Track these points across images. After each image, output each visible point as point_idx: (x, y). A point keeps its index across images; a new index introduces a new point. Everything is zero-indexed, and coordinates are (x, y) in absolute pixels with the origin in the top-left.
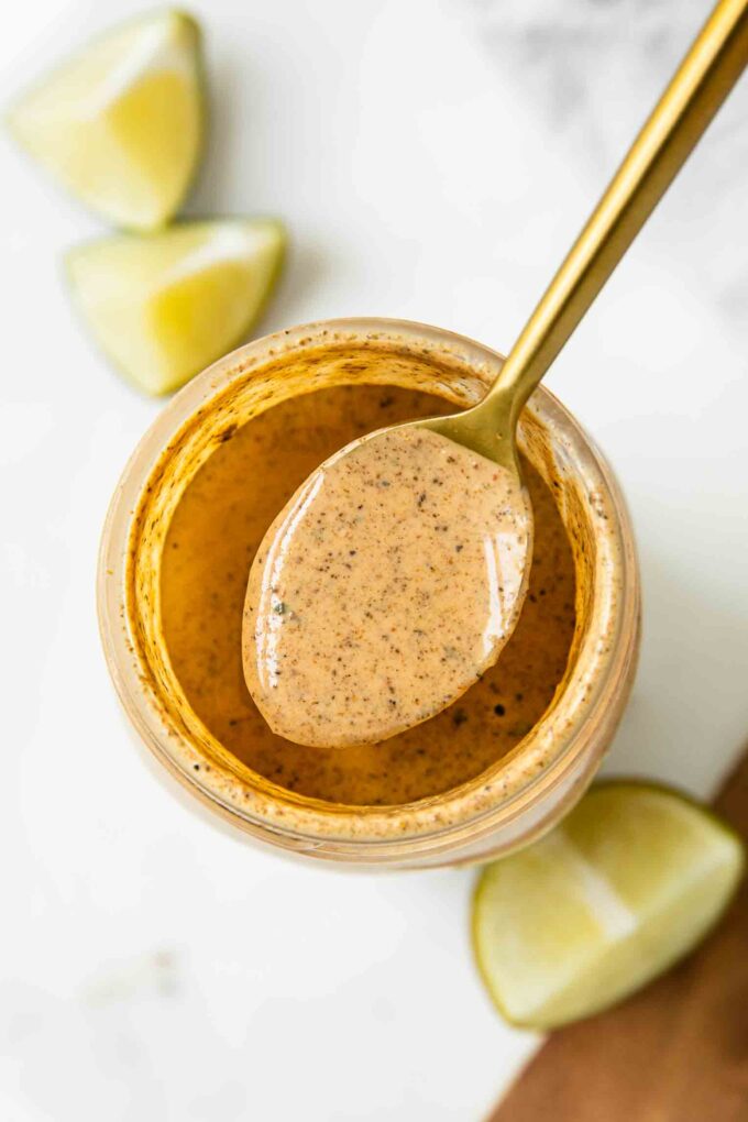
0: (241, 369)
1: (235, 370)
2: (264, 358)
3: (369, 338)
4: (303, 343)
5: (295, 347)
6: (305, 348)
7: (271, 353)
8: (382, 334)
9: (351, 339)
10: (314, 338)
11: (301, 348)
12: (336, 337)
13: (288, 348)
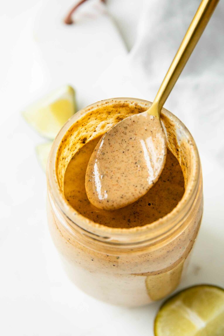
0: (89, 110)
1: (87, 110)
2: (95, 107)
3: (125, 102)
4: (106, 103)
5: (104, 104)
6: (107, 105)
7: (98, 106)
8: (128, 101)
9: (120, 102)
10: (109, 102)
11: (106, 105)
12: (116, 102)
13: (102, 105)
